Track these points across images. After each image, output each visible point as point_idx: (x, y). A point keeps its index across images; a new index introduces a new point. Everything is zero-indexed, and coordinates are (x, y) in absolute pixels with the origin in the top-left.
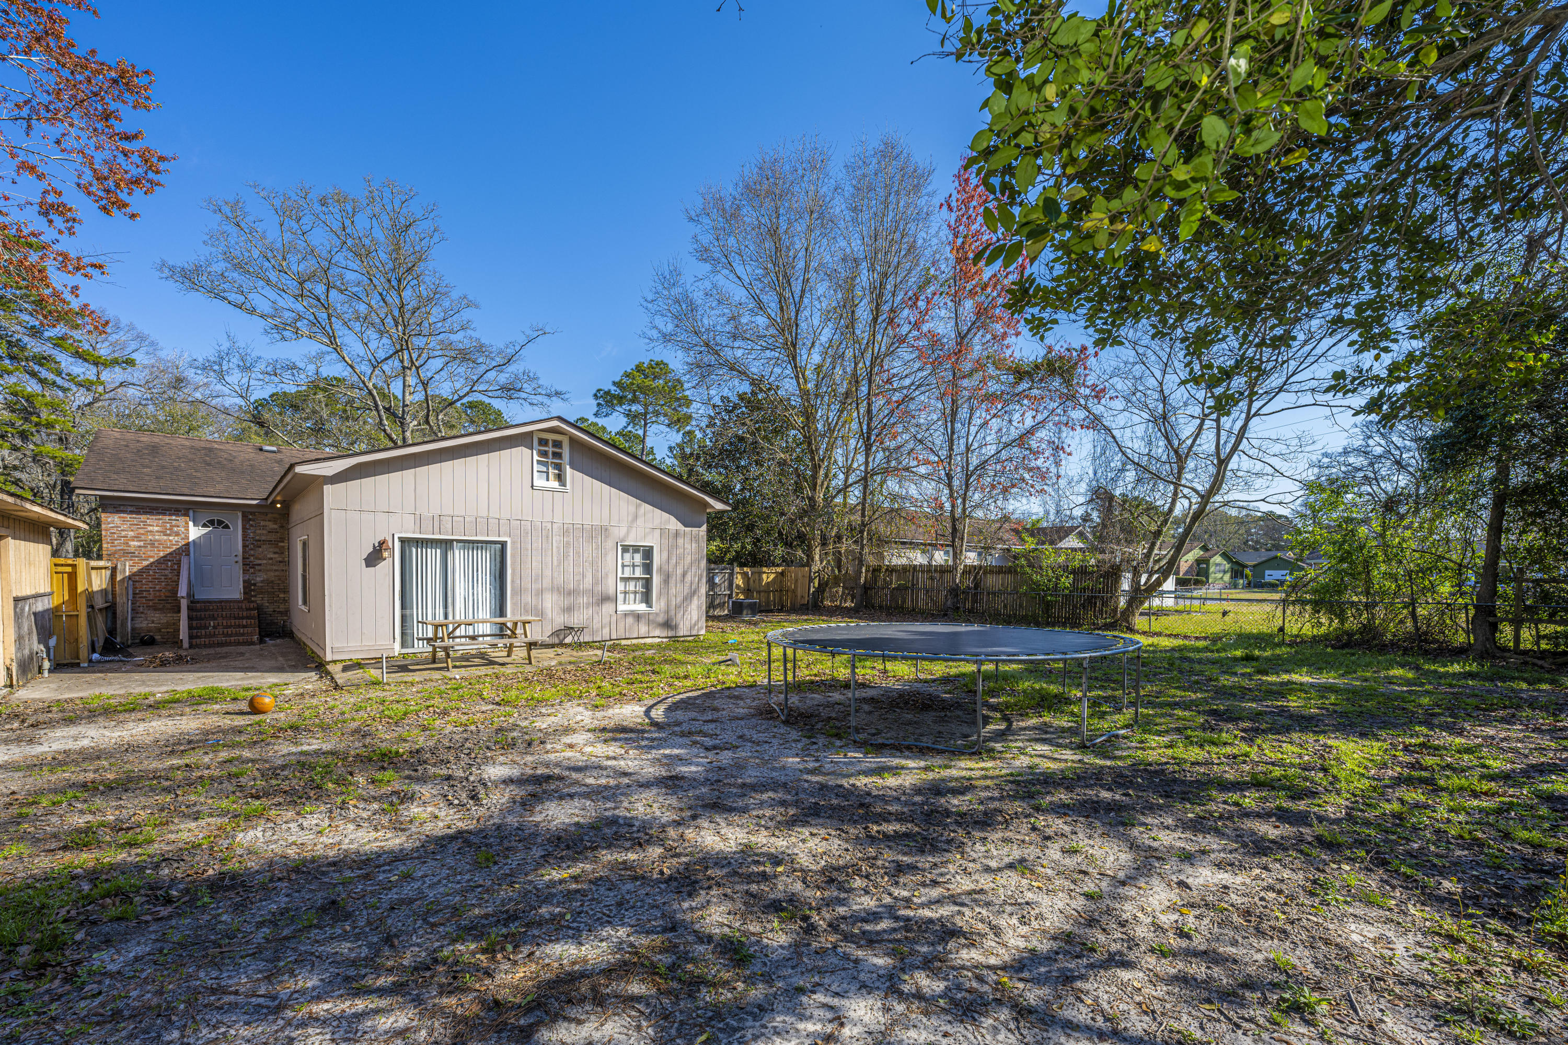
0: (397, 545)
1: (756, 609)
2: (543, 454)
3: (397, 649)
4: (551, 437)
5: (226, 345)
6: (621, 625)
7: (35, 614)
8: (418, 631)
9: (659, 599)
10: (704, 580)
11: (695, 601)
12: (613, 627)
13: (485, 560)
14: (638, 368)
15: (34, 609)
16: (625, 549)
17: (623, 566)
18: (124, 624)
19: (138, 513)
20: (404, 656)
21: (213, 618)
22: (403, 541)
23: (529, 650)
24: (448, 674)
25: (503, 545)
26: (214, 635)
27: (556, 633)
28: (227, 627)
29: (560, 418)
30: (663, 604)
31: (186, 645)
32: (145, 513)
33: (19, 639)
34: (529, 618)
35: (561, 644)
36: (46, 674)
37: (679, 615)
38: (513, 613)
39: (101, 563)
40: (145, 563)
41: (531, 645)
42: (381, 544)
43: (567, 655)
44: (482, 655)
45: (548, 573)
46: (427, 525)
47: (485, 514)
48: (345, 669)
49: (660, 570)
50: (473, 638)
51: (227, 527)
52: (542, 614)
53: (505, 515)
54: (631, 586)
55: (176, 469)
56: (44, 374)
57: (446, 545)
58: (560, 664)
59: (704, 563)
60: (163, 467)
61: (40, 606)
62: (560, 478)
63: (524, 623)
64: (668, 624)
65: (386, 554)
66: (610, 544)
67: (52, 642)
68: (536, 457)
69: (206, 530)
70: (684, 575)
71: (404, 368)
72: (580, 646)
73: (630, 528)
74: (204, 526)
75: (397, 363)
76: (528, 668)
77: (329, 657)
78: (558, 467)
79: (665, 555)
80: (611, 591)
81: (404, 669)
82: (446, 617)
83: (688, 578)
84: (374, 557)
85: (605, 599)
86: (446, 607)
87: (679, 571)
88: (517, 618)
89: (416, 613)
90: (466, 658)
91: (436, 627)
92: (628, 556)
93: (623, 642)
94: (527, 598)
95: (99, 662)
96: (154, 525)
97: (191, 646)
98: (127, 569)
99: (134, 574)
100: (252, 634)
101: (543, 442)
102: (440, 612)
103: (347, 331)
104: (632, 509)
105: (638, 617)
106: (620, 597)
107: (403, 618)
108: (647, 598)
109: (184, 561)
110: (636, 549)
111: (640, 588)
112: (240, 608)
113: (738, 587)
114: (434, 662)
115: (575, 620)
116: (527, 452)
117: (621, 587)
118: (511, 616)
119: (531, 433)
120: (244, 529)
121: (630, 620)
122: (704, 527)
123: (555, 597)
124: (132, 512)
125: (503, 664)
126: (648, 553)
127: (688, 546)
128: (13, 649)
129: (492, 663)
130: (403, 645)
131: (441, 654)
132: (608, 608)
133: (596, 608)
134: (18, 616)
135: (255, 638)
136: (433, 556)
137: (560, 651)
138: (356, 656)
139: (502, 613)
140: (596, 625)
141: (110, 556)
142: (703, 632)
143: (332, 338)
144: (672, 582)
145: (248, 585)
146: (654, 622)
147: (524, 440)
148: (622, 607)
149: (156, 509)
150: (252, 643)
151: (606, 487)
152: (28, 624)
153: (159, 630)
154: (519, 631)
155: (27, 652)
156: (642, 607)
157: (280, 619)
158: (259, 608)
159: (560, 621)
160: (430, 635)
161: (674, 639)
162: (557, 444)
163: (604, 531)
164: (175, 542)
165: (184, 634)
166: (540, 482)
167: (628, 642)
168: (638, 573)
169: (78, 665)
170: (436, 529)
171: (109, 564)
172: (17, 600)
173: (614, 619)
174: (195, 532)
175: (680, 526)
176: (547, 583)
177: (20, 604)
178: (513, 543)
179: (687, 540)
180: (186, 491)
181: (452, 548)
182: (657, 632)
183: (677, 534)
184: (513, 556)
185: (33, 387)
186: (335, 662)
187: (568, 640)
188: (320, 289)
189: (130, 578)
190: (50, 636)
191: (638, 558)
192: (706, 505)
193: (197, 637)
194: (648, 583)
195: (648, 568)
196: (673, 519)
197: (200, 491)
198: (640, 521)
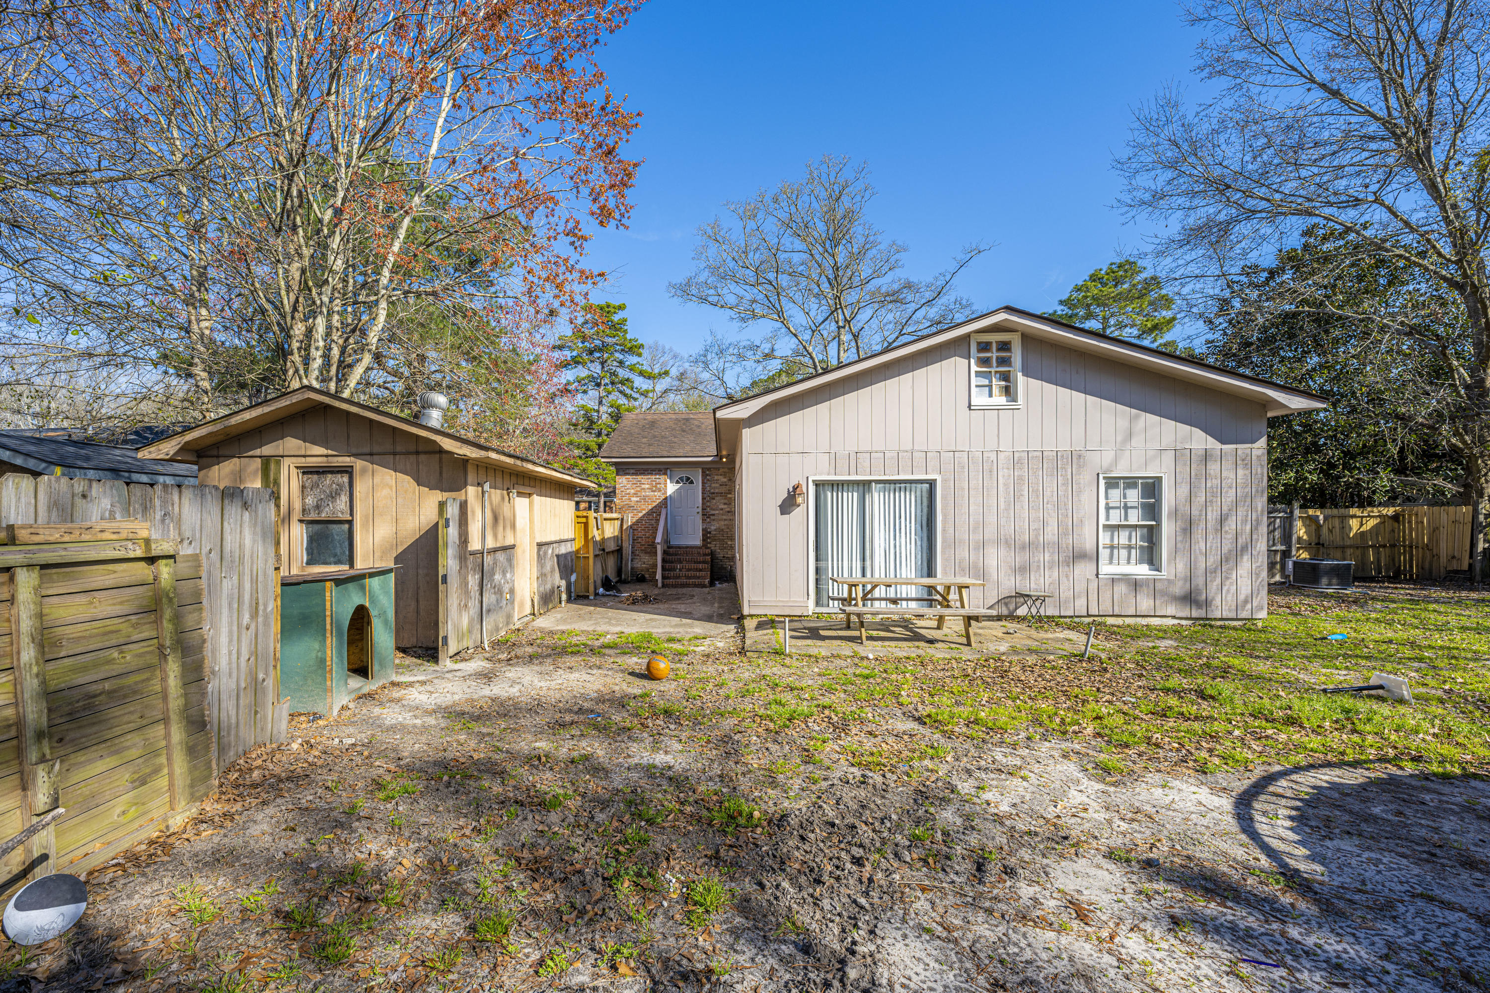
0: (812, 489)
1: (1344, 576)
2: (985, 362)
3: (811, 607)
4: (994, 338)
5: (710, 340)
6: (1106, 596)
7: (558, 556)
8: (833, 590)
9: (1173, 558)
10: (1263, 529)
11: (1245, 564)
12: (1093, 597)
13: (910, 503)
14: (1094, 278)
15: (557, 552)
16: (1112, 483)
17: (1108, 508)
18: (626, 565)
19: (636, 474)
20: (818, 616)
21: (680, 562)
22: (817, 484)
23: (968, 625)
24: (861, 650)
25: (932, 484)
26: (678, 577)
27: (1004, 601)
28: (689, 570)
29: (1009, 309)
30: (1181, 566)
31: (660, 584)
32: (641, 474)
33: (542, 576)
34: (966, 580)
35: (1011, 617)
36: (563, 604)
37: (1214, 585)
38: (945, 572)
39: (614, 515)
40: (640, 515)
41: (969, 619)
42: (795, 488)
43: (1024, 636)
44: (905, 624)
45: (991, 519)
46: (842, 464)
47: (909, 447)
48: (760, 626)
49: (1175, 513)
50: (895, 601)
51: (692, 482)
52: (983, 575)
53: (934, 446)
54: (1123, 538)
55: (663, 437)
56: (628, 391)
57: (864, 486)
58: (1014, 651)
59: (1261, 502)
60: (655, 437)
61: (563, 549)
62: (1008, 391)
63: (961, 588)
64: (1190, 598)
65: (799, 500)
66: (1086, 477)
67: (573, 578)
68: (974, 368)
69: (678, 486)
70: (1222, 520)
71: (839, 328)
72: (1041, 621)
73: (1119, 452)
74: (677, 482)
75: (833, 324)
76: (966, 654)
77: (746, 611)
78: (1005, 377)
79: (1184, 490)
80: (1090, 545)
81: (814, 634)
82: (864, 575)
83: (1231, 525)
84: (788, 504)
85: (1078, 556)
86: (864, 560)
87: (1213, 515)
88: (950, 580)
89: (831, 567)
90: (885, 626)
91: (851, 586)
92: (1115, 494)
93: (1110, 621)
94: (963, 553)
95: (603, 595)
96: (646, 481)
97: (664, 586)
98: (630, 520)
99: (633, 524)
100: (704, 578)
101: (984, 347)
102: (857, 565)
103: (791, 305)
104: (1123, 423)
105: (1135, 585)
106: (1104, 554)
107: (817, 570)
108: (1151, 555)
109: (664, 512)
110: (1130, 482)
111: (1137, 539)
112: (699, 553)
113: (1299, 539)
114: (848, 627)
115: (1034, 584)
116: (961, 362)
117: (1105, 538)
118: (941, 578)
119: (967, 336)
120: (703, 483)
121: (1121, 589)
122: (1263, 442)
123: (1003, 552)
124: (633, 474)
125: (931, 642)
126: (1152, 488)
127: (1228, 474)
128: (535, 585)
129: (917, 637)
130: (818, 603)
131: (854, 618)
132: (1084, 570)
133: (1064, 569)
134: (541, 558)
135: (707, 581)
136: (850, 499)
137: (1011, 626)
138: (771, 612)
139: (930, 572)
140: (1066, 594)
141: (620, 510)
142: (1263, 614)
143: (780, 313)
144: (1198, 534)
145: (706, 534)
146: (1164, 593)
147: (959, 346)
148: (1106, 569)
149: (646, 470)
150: (704, 586)
151: (1078, 397)
152: (551, 564)
153: (648, 570)
154: (953, 596)
155: (548, 587)
156: (1143, 570)
157: (727, 564)
158: (712, 554)
159: (1009, 584)
160: (846, 595)
161: (1206, 622)
162: (1005, 346)
163: (1076, 458)
164: (658, 497)
165: (659, 576)
166: (980, 399)
167: (1119, 621)
168: (1134, 518)
169: (587, 597)
170: (853, 469)
171: (619, 516)
172: (540, 545)
173: (1093, 586)
174: (671, 488)
175: (1212, 443)
176: (990, 532)
177: (544, 548)
178: (944, 481)
179: (1228, 464)
180: (665, 454)
181: (870, 490)
182: (1171, 610)
183: (1206, 456)
184: (944, 497)
185: (622, 401)
186: (751, 616)
187: (1022, 611)
188: (771, 276)
189: (631, 527)
190: (572, 572)
191: (1134, 496)
192: (1267, 404)
193: (668, 578)
194: (1152, 535)
195: (1152, 510)
196: (1198, 433)
197: (674, 454)
198: (1138, 441)
